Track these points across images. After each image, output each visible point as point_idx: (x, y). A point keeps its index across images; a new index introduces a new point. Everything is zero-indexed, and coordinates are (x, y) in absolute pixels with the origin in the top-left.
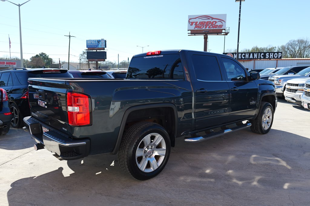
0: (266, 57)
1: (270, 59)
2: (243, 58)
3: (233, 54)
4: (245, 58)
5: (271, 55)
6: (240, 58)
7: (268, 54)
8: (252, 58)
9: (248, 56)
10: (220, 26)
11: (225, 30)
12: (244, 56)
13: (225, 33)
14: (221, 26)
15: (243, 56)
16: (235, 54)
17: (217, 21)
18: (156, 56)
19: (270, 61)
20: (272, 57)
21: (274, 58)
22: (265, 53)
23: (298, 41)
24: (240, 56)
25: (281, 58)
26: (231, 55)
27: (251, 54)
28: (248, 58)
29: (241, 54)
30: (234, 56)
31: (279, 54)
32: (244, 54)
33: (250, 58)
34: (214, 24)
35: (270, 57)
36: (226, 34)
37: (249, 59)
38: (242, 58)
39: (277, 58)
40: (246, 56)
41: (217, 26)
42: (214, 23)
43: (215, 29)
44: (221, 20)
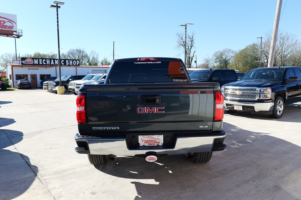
0: (67, 64)
1: (70, 66)
2: (45, 63)
3: (33, 59)
4: (46, 64)
5: (70, 63)
6: (41, 64)
7: (68, 61)
8: (53, 64)
9: (49, 62)
10: (10, 27)
11: (16, 32)
12: (46, 62)
13: (17, 35)
14: (12, 27)
15: (44, 62)
16: (35, 60)
17: (6, 20)
18: (152, 63)
19: (70, 68)
20: (72, 64)
21: (73, 65)
22: (65, 60)
23: (77, 50)
24: (40, 62)
25: (79, 65)
26: (31, 60)
27: (52, 61)
28: (49, 64)
29: (41, 60)
30: (34, 61)
31: (77, 61)
32: (44, 60)
33: (51, 64)
34: (2, 24)
35: (70, 64)
36: (19, 37)
37: (51, 66)
38: (43, 64)
39: (76, 65)
40: (47, 62)
41: (7, 26)
42: (2, 22)
43: (3, 29)
44: (10, 21)
